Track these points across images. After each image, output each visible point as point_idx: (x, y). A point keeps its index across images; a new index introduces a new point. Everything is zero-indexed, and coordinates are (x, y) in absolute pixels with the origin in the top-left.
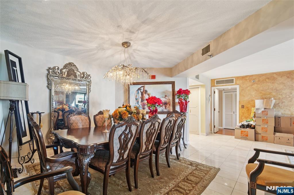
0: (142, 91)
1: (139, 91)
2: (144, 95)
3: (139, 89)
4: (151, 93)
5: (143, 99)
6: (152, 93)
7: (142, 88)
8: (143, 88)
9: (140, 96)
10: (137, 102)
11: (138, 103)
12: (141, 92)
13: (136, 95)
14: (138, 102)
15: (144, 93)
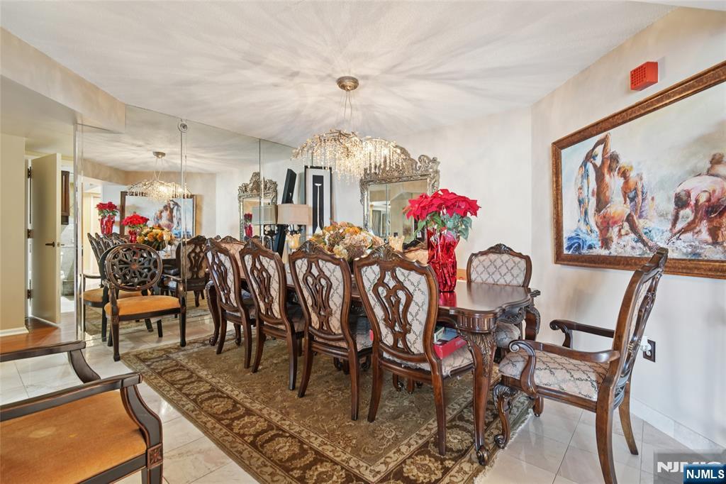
0: (598, 161)
1: (590, 166)
2: (607, 177)
3: (590, 156)
4: (634, 165)
5: (602, 198)
6: (639, 163)
7: (600, 149)
8: (601, 147)
9: (593, 185)
10: (583, 217)
11: (585, 220)
12: (595, 166)
13: (580, 185)
14: (586, 213)
15: (606, 171)
